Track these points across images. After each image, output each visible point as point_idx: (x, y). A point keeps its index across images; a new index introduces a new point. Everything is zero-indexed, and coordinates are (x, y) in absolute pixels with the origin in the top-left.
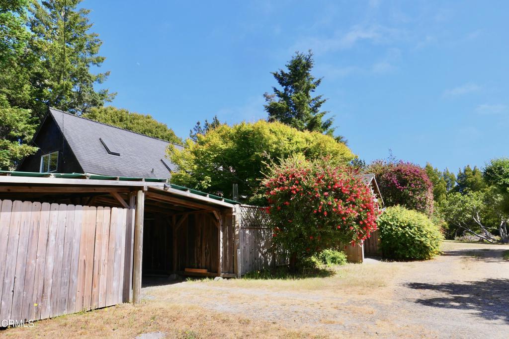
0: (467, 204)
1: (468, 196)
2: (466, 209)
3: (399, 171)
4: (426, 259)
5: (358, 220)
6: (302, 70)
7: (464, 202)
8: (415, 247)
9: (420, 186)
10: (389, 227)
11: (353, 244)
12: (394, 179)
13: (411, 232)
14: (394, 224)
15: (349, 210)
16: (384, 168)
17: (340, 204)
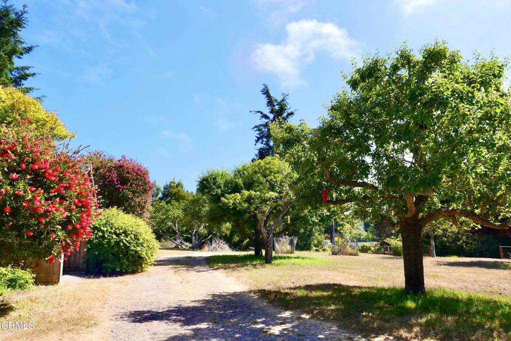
0: (170, 213)
1: (171, 205)
2: (168, 217)
3: (121, 167)
4: (138, 272)
5: (65, 223)
6: (7, 25)
7: (168, 211)
8: (128, 258)
9: (141, 187)
10: (100, 234)
11: (51, 260)
12: (114, 175)
13: (126, 241)
14: (107, 230)
15: (54, 207)
16: (102, 162)
17: (38, 196)
